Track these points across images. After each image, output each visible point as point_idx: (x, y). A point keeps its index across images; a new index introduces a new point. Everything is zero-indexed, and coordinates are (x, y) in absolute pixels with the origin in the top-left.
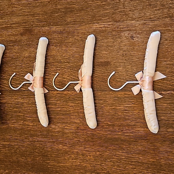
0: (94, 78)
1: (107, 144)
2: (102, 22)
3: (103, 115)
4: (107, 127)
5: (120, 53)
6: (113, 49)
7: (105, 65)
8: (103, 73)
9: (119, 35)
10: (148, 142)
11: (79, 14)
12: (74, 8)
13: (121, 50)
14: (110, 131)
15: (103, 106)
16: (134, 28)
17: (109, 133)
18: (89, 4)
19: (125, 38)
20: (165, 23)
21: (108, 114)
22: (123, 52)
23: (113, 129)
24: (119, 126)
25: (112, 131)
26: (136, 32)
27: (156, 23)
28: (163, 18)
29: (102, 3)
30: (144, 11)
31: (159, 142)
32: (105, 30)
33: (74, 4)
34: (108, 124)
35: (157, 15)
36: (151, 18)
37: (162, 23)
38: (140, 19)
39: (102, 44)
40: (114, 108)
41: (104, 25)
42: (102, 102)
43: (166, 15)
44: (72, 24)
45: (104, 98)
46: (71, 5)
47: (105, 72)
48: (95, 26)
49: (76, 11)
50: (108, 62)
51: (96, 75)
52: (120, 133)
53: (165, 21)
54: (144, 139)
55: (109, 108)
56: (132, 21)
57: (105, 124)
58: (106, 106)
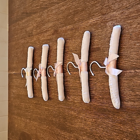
0: (91, 61)
1: (99, 113)
2: (94, 17)
3: (96, 90)
4: (99, 99)
5: (106, 40)
6: (102, 37)
7: (97, 51)
8: (96, 56)
9: (105, 25)
10: (126, 114)
11: (81, 14)
12: (78, 10)
13: (106, 37)
14: (101, 103)
15: (96, 83)
16: (115, 18)
17: (100, 104)
18: (87, 5)
19: (109, 27)
20: (138, 9)
21: (99, 89)
22: (108, 39)
23: (102, 101)
24: (106, 99)
25: (102, 103)
26: (117, 21)
27: (131, 10)
28: (136, 5)
29: (94, 2)
30: (122, 2)
31: (135, 115)
32: (97, 23)
33: (79, 7)
34: (99, 97)
35: (131, 4)
36: (127, 7)
37: (135, 10)
38: (119, 9)
39: (95, 34)
40: (103, 85)
41: (96, 19)
42: (95, 79)
43: (138, 2)
44: (78, 22)
45: (96, 76)
46: (77, 8)
47: (97, 56)
48: (91, 21)
49: (79, 12)
50: (99, 47)
51: (92, 59)
52: (107, 105)
53: (137, 8)
54: (124, 111)
55: (100, 84)
56: (114, 13)
57: (98, 97)
58: (98, 83)
